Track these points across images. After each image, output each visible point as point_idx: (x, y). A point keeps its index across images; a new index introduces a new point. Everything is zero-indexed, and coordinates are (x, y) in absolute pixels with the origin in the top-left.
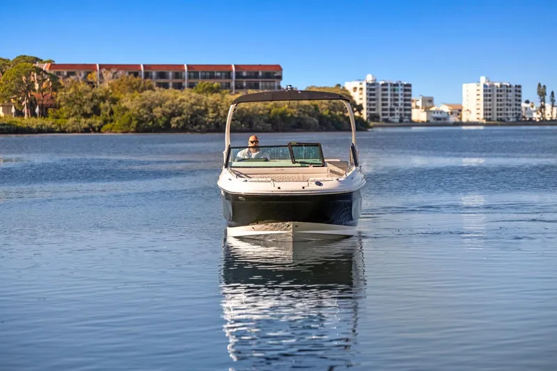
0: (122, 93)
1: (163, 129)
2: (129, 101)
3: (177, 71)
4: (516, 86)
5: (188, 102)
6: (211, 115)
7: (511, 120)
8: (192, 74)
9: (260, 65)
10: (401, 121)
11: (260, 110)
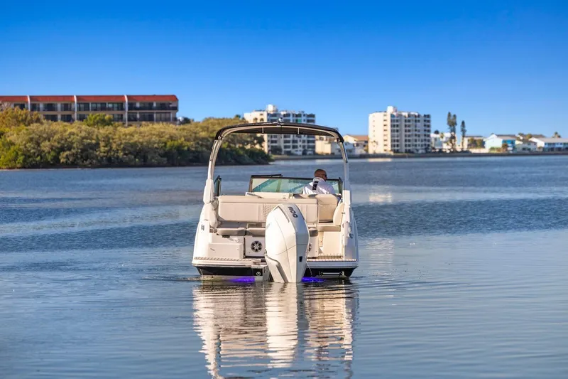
0: (7, 126)
1: (51, 164)
2: (15, 135)
3: (66, 102)
4: (425, 116)
5: (78, 135)
6: (102, 149)
7: (420, 152)
8: (82, 106)
9: (154, 96)
10: (304, 153)
11: (155, 143)
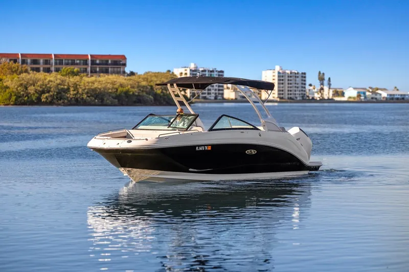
0: (4, 75)
1: (35, 103)
2: (10, 81)
3: (47, 59)
4: (302, 73)
5: (54, 82)
6: (72, 92)
7: (298, 98)
8: (58, 62)
9: (110, 55)
10: (216, 98)
11: (109, 89)
